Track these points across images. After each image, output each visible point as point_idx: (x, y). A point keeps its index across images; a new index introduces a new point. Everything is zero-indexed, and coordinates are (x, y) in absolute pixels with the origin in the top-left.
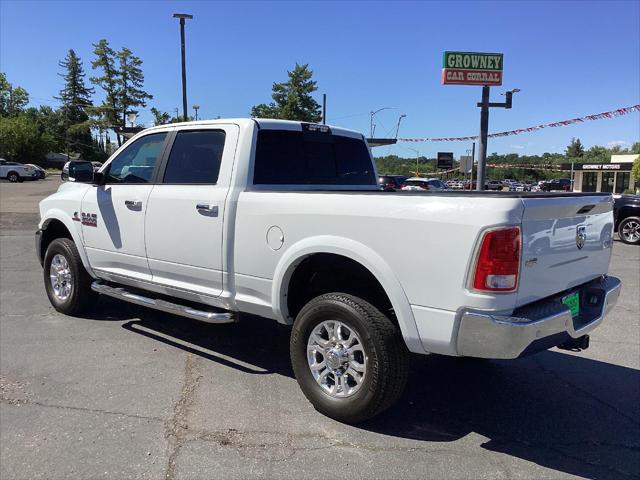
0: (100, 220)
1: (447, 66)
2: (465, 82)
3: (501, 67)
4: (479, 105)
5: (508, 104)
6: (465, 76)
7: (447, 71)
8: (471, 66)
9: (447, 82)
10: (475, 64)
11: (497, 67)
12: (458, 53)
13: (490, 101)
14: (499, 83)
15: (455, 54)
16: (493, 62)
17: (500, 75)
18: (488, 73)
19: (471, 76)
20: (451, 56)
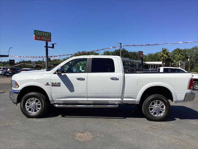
0: (62, 84)
1: (35, 34)
2: (41, 40)
3: (50, 36)
4: (45, 47)
5: (53, 47)
6: (41, 38)
7: (35, 36)
8: (42, 35)
9: (36, 39)
10: (43, 35)
11: (49, 36)
12: (39, 31)
13: (48, 46)
14: (50, 41)
15: (38, 31)
16: (48, 35)
17: (50, 39)
18: (47, 38)
19: (43, 38)
20: (36, 32)
